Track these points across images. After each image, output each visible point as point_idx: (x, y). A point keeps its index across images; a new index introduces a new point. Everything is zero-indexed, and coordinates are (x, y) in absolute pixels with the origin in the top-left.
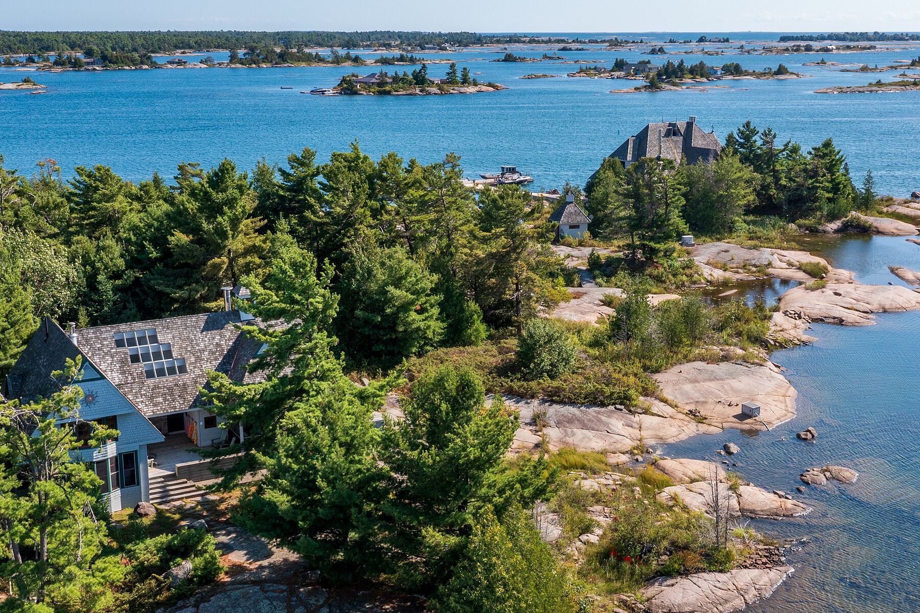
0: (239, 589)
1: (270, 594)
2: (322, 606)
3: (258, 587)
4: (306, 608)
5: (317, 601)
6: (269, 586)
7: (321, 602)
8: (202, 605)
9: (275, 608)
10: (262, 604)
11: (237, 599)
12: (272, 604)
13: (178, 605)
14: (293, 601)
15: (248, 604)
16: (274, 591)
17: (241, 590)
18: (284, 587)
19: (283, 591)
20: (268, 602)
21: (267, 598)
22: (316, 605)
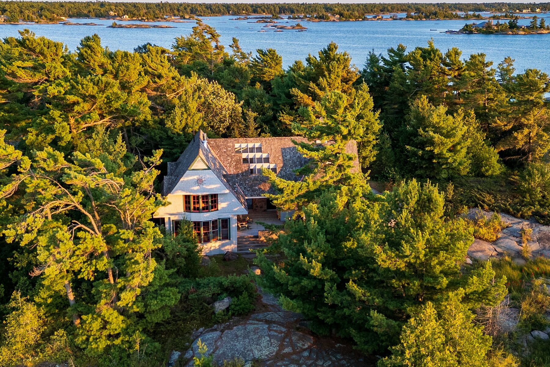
0: (255, 324)
1: (272, 333)
2: (305, 350)
3: (267, 326)
4: (293, 349)
5: (304, 345)
6: (274, 327)
7: (306, 346)
8: (226, 331)
9: (271, 345)
10: (263, 339)
11: (249, 332)
12: (271, 341)
13: (213, 328)
14: (285, 342)
15: (254, 337)
16: (276, 331)
17: (255, 326)
18: (284, 330)
19: (281, 332)
20: (268, 339)
21: (269, 336)
22: (301, 348)
